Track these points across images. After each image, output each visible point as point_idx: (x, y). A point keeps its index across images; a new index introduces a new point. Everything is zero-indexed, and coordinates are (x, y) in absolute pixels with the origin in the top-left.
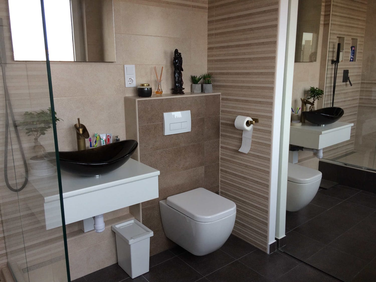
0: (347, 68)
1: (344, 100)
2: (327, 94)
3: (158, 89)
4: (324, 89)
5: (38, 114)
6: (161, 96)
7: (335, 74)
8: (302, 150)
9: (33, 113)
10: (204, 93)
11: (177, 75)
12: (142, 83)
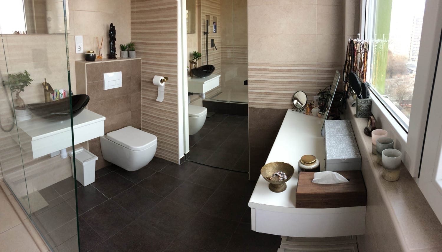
0: (213, 38)
1: (213, 59)
2: (203, 56)
3: (99, 55)
4: (201, 53)
5: (18, 75)
6: (101, 60)
7: (207, 42)
8: (193, 95)
9: (14, 75)
10: (130, 58)
11: (112, 44)
12: (89, 50)
